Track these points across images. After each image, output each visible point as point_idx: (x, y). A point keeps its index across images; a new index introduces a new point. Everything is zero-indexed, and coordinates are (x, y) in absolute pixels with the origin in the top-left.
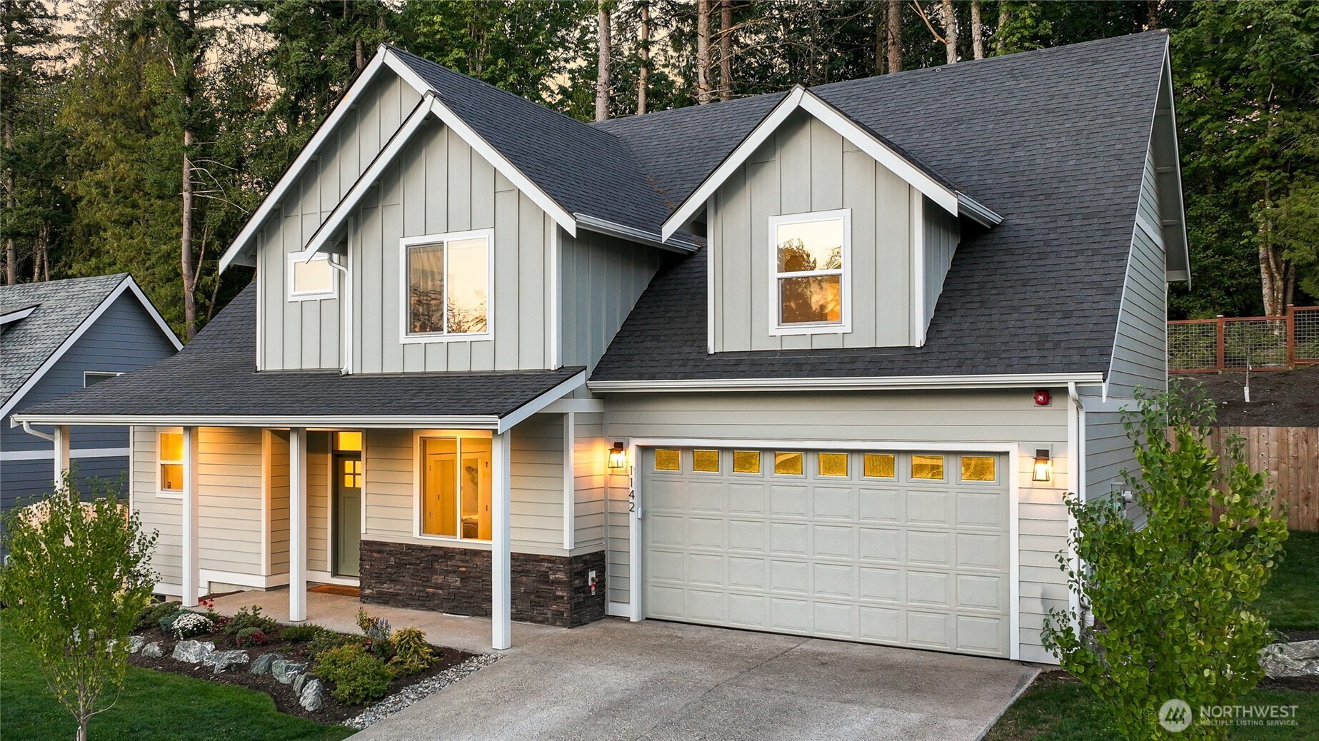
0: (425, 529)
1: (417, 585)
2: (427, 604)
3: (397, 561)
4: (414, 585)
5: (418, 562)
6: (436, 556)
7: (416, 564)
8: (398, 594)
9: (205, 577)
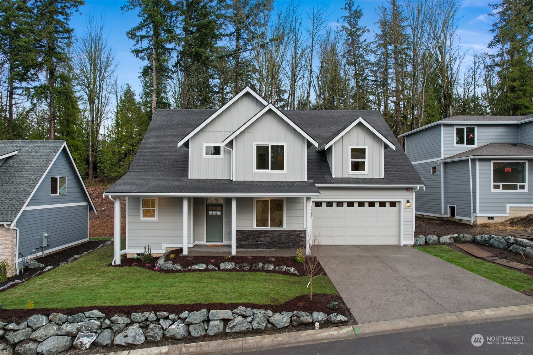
0: (257, 225)
1: (254, 241)
2: (258, 246)
3: (247, 235)
6: (261, 233)
7: (254, 235)
9: (164, 246)
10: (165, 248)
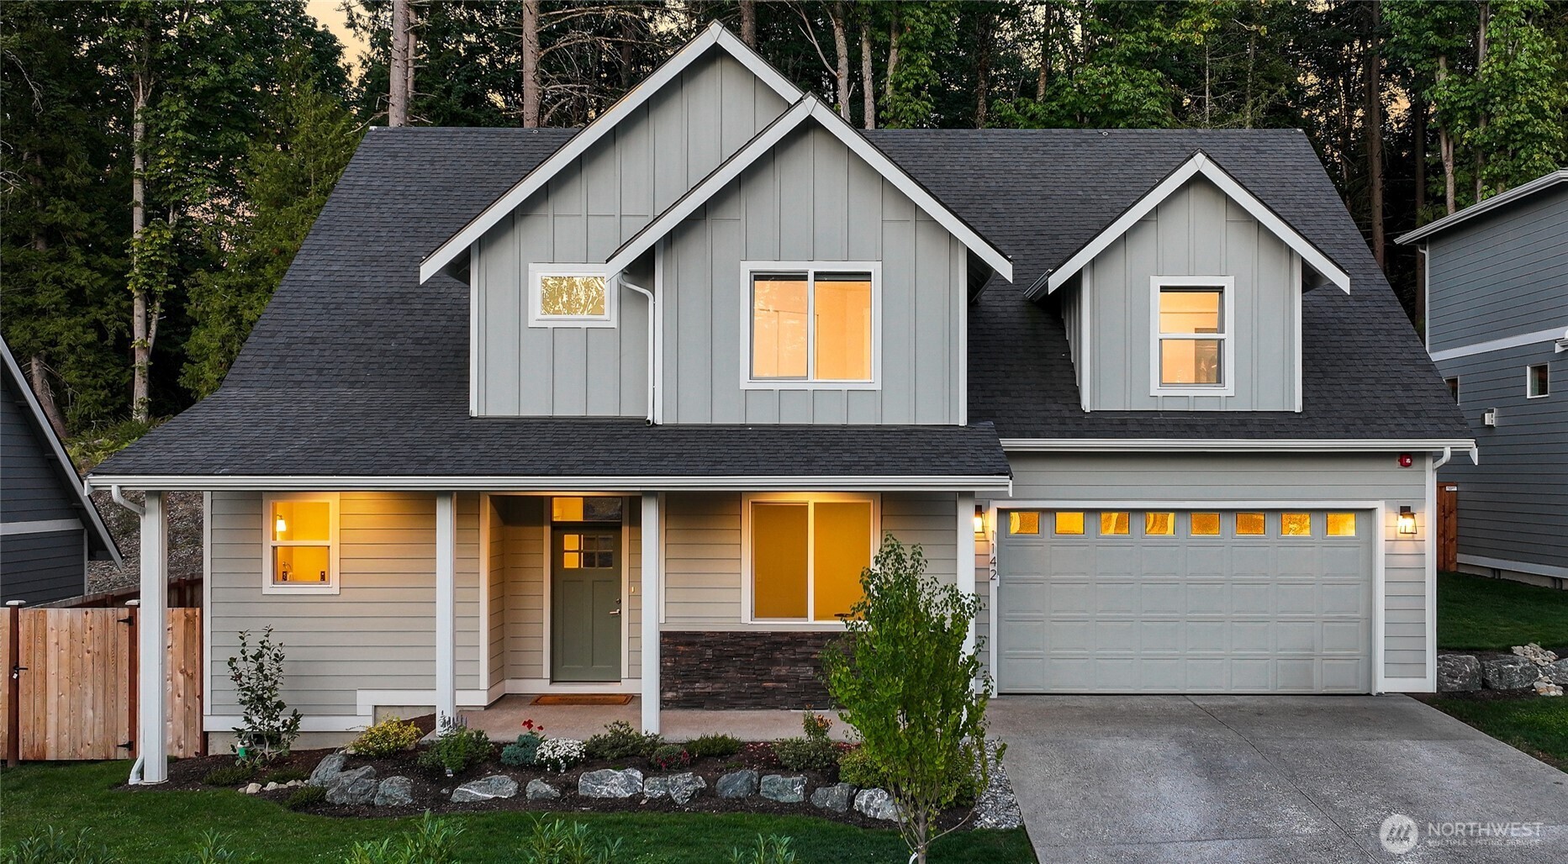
0: (759, 612)
1: (748, 680)
2: (763, 702)
3: (717, 653)
4: (743, 680)
5: (751, 652)
6: (776, 643)
7: (747, 655)
8: (719, 694)
9: (366, 700)
10: (370, 711)
